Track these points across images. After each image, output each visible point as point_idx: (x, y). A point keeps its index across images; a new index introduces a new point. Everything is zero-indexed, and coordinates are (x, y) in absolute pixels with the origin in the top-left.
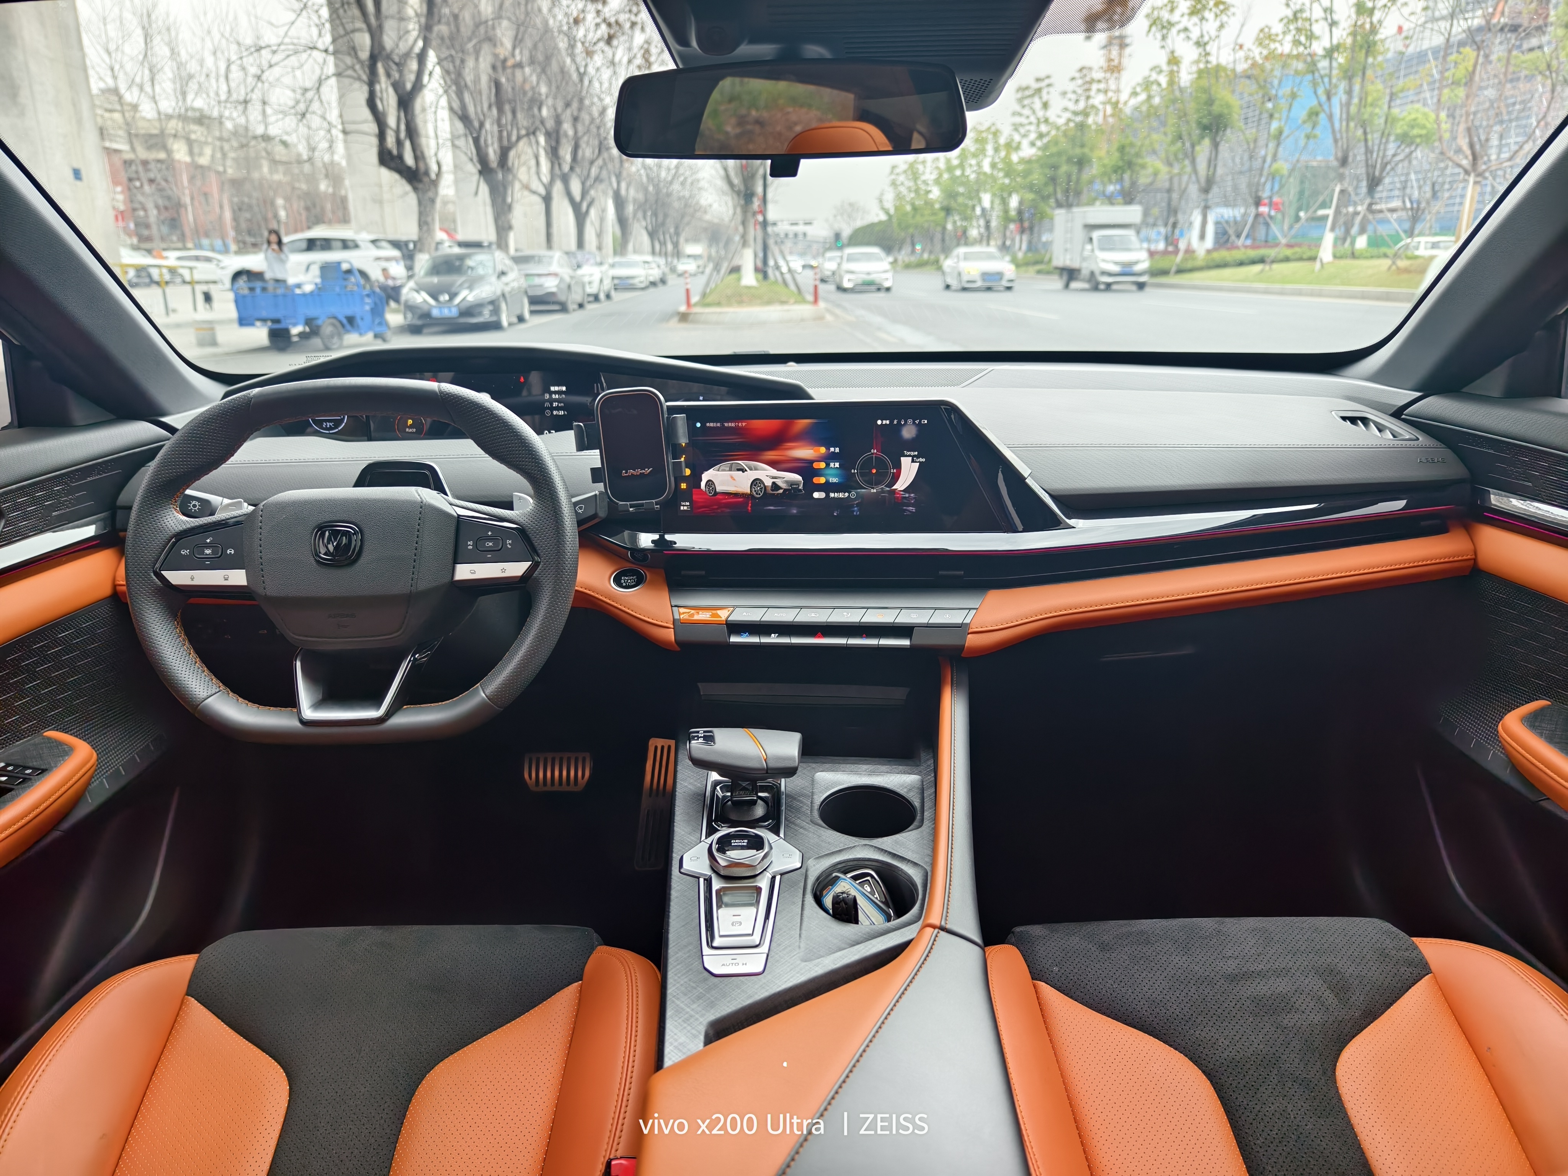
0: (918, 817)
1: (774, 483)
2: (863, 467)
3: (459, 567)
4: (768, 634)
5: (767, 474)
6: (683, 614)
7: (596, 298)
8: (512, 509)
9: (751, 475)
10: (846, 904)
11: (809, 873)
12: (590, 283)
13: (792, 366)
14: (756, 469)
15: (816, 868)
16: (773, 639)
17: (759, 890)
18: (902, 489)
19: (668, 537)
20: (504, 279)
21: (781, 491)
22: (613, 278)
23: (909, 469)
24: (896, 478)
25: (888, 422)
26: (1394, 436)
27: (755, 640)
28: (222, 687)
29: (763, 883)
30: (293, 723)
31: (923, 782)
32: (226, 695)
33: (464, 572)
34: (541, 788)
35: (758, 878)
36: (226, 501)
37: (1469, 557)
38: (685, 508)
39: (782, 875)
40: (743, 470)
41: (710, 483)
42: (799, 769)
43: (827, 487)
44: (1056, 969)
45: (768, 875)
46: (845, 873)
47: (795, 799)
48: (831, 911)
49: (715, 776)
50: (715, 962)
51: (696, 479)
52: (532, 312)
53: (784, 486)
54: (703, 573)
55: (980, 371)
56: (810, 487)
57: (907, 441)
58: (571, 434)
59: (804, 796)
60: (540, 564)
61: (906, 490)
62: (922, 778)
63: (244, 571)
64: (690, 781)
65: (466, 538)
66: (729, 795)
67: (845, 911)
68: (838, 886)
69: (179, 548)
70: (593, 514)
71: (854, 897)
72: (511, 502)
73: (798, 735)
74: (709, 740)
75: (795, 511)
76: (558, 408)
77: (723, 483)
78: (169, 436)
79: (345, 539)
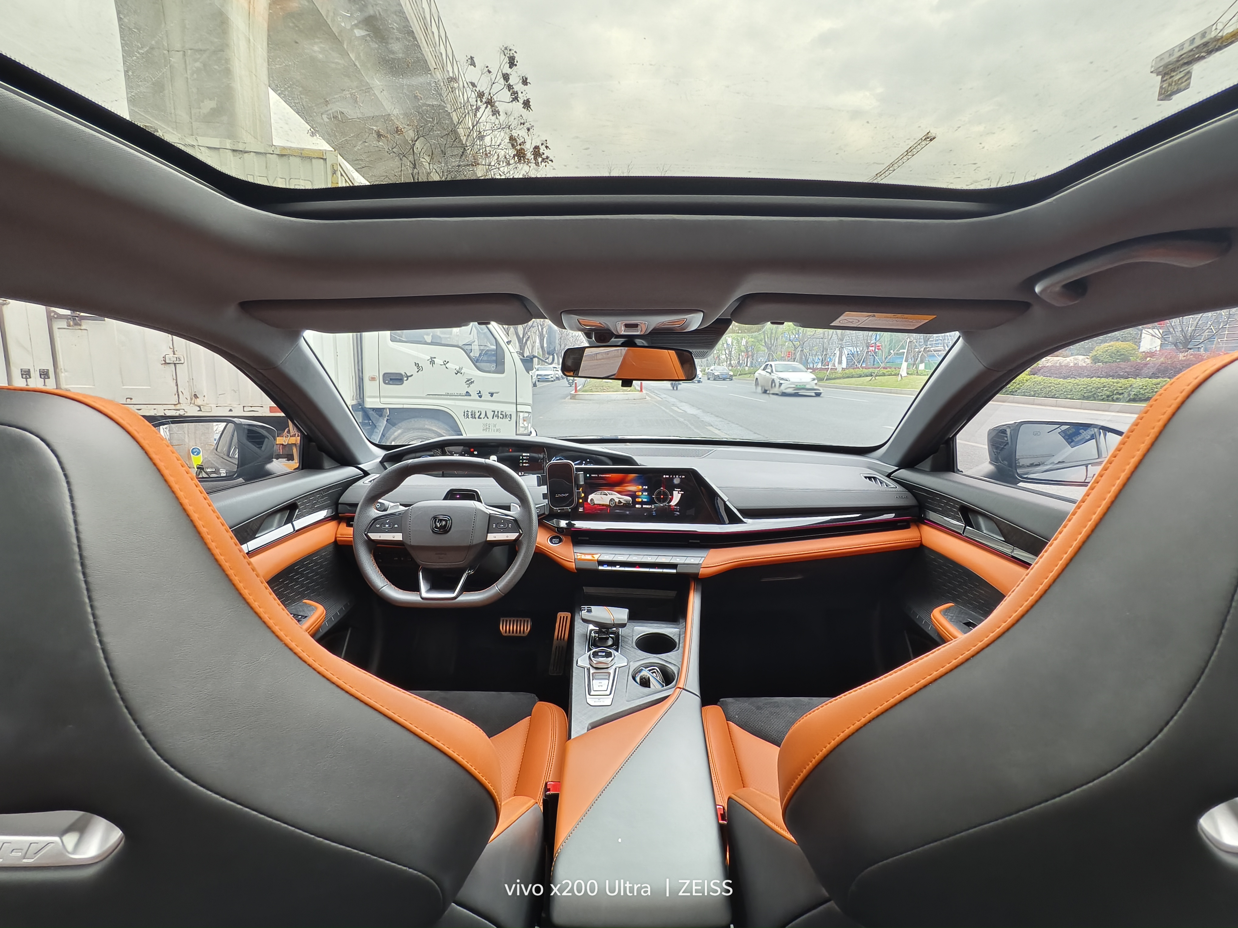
0: (677, 646)
1: (619, 500)
2: (657, 495)
3: (489, 535)
4: (615, 566)
5: (616, 497)
6: (579, 556)
8: (510, 511)
9: (610, 497)
10: (645, 679)
11: (631, 668)
13: (629, 446)
14: (612, 494)
15: (634, 666)
16: (618, 568)
17: (609, 673)
18: (674, 504)
19: (573, 522)
21: (622, 504)
22: (538, 375)
23: (677, 496)
24: (671, 500)
25: (668, 476)
26: (887, 486)
27: (610, 568)
28: (389, 583)
29: (611, 671)
30: (419, 598)
31: (680, 632)
32: (390, 586)
33: (491, 537)
34: (507, 634)
35: (609, 669)
36: (392, 504)
37: (918, 539)
38: (581, 510)
39: (619, 668)
40: (607, 495)
41: (592, 500)
42: (627, 625)
43: (642, 503)
44: (737, 716)
45: (614, 667)
46: (646, 668)
47: (626, 638)
48: (639, 683)
49: (591, 627)
50: (591, 701)
51: (586, 498)
53: (623, 502)
54: (588, 538)
55: (711, 450)
56: (635, 503)
57: (676, 484)
58: (535, 477)
59: (629, 636)
60: (522, 534)
61: (675, 505)
62: (678, 630)
63: (401, 534)
64: (580, 629)
65: (492, 523)
66: (597, 635)
67: (645, 683)
68: (643, 673)
69: (376, 524)
70: (543, 512)
71: (649, 677)
72: (510, 506)
73: (627, 610)
74: (589, 611)
75: (628, 513)
76: (526, 463)
77: (598, 500)
78: (362, 473)
79: (444, 523)
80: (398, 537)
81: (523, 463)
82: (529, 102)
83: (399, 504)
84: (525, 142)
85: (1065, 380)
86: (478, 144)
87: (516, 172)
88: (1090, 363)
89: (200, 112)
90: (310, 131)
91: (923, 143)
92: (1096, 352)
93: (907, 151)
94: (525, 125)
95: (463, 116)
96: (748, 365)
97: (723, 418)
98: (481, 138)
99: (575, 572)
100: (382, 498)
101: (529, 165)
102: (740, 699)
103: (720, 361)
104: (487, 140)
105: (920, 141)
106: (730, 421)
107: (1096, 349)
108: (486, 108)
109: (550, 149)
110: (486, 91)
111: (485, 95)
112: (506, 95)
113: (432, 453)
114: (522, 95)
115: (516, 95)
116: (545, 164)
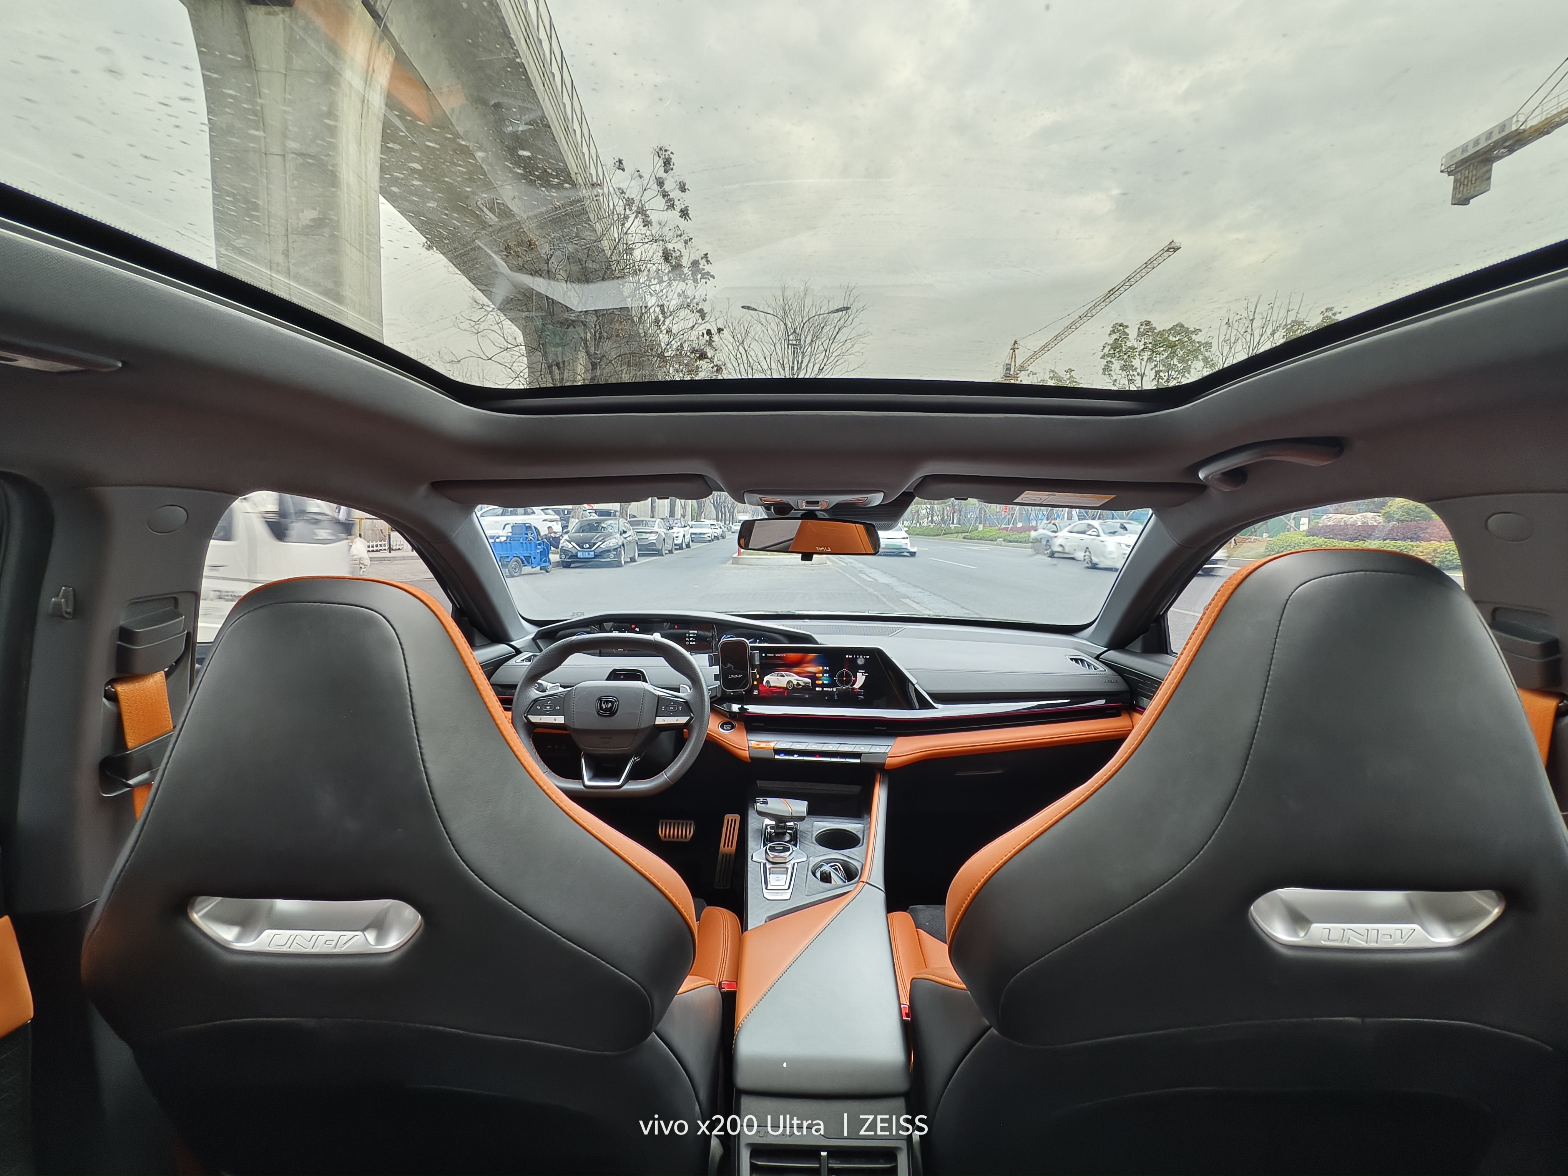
0: (861, 842)
1: (798, 683)
2: (839, 676)
3: (657, 718)
4: (793, 755)
5: (794, 679)
6: (753, 744)
7: (680, 547)
8: (679, 692)
9: (787, 679)
10: (826, 875)
11: (810, 863)
12: (677, 537)
13: (808, 622)
14: (789, 676)
15: (814, 861)
16: (796, 757)
17: (787, 869)
19: (745, 707)
20: (625, 535)
21: (801, 687)
22: (691, 534)
23: (861, 679)
24: (855, 682)
25: (851, 656)
26: (1095, 669)
27: (787, 757)
28: (549, 770)
29: (789, 866)
30: (581, 787)
31: (864, 827)
33: (660, 720)
34: (667, 839)
35: (787, 864)
36: (552, 685)
37: (1129, 728)
38: (755, 693)
39: (798, 863)
40: (784, 676)
41: (768, 682)
42: (806, 819)
43: (823, 686)
44: (927, 923)
45: (792, 863)
46: (827, 863)
47: (805, 833)
48: (819, 879)
49: (767, 821)
50: (768, 895)
51: (761, 680)
52: (639, 555)
53: (801, 684)
54: (762, 724)
55: (901, 628)
56: (815, 685)
57: (860, 665)
58: (706, 657)
59: (808, 832)
60: (693, 717)
61: (859, 688)
62: (862, 825)
63: (563, 717)
64: (755, 823)
65: (661, 705)
66: (773, 831)
67: (826, 878)
68: (823, 868)
69: (536, 706)
70: (715, 694)
71: (830, 873)
72: (679, 689)
73: (806, 803)
74: (766, 803)
75: (807, 696)
76: (692, 641)
77: (774, 682)
78: (514, 651)
79: (610, 705)
80: (560, 720)
81: (690, 641)
82: (688, 210)
83: (559, 684)
84: (682, 256)
85: (1352, 543)
86: (625, 258)
87: (670, 290)
88: (1382, 521)
89: (298, 224)
90: (426, 244)
91: (1165, 254)
92: (1389, 508)
93: (1146, 263)
94: (682, 237)
95: (609, 227)
96: (955, 522)
97: (923, 589)
98: (629, 250)
99: (749, 762)
100: (541, 679)
101: (686, 282)
102: (932, 906)
103: (920, 517)
104: (637, 254)
105: (1162, 252)
106: (931, 593)
107: (1389, 504)
108: (636, 217)
109: (711, 264)
110: (637, 198)
111: (635, 202)
112: (661, 202)
113: (589, 629)
114: (680, 202)
115: (672, 203)
116: (705, 280)
